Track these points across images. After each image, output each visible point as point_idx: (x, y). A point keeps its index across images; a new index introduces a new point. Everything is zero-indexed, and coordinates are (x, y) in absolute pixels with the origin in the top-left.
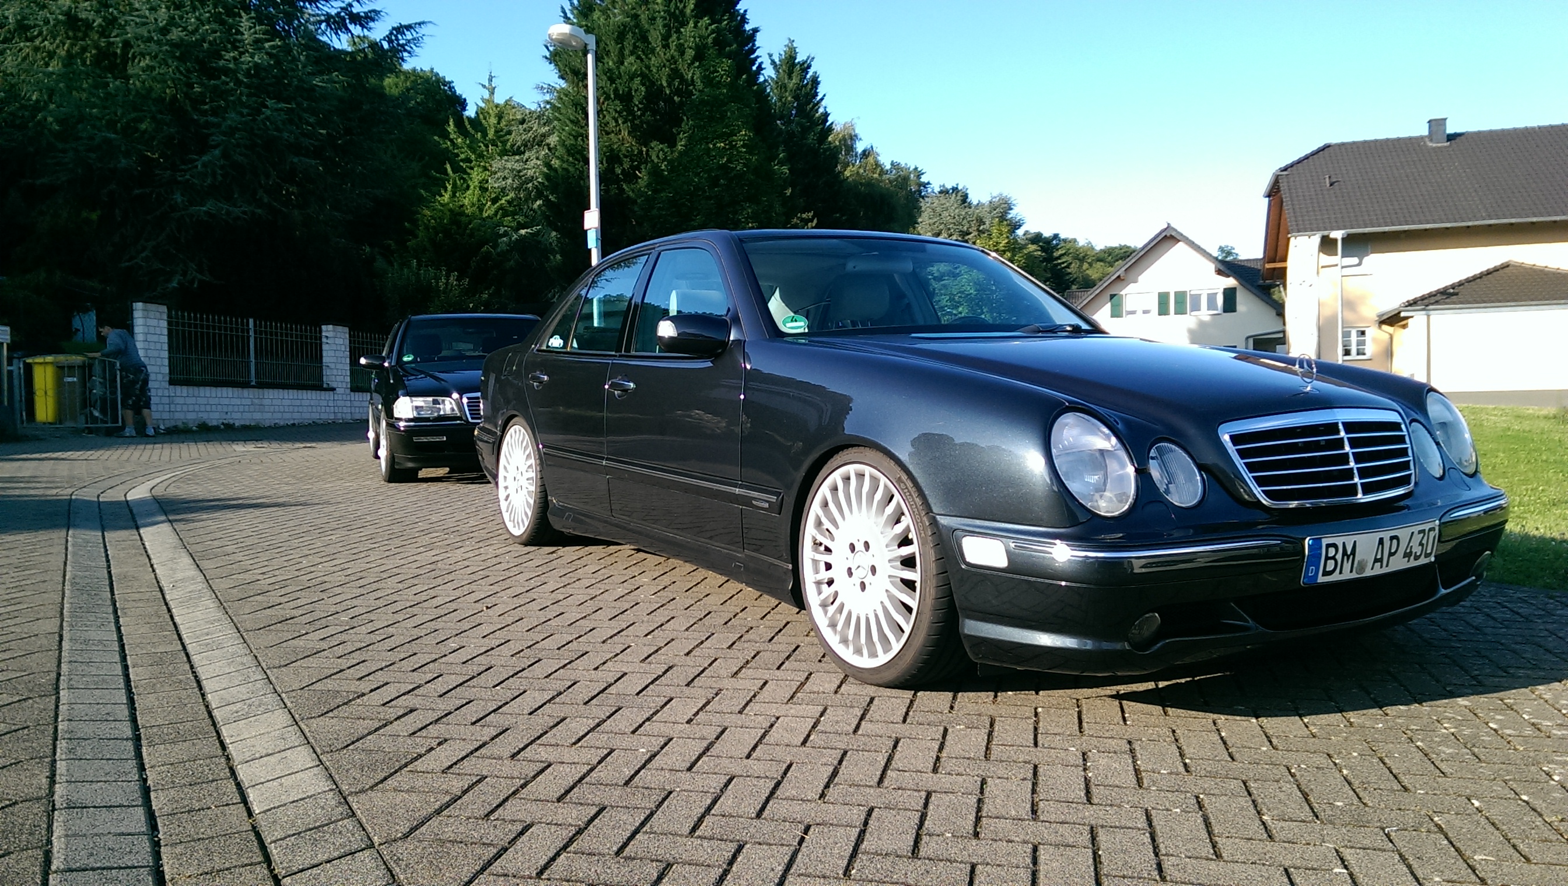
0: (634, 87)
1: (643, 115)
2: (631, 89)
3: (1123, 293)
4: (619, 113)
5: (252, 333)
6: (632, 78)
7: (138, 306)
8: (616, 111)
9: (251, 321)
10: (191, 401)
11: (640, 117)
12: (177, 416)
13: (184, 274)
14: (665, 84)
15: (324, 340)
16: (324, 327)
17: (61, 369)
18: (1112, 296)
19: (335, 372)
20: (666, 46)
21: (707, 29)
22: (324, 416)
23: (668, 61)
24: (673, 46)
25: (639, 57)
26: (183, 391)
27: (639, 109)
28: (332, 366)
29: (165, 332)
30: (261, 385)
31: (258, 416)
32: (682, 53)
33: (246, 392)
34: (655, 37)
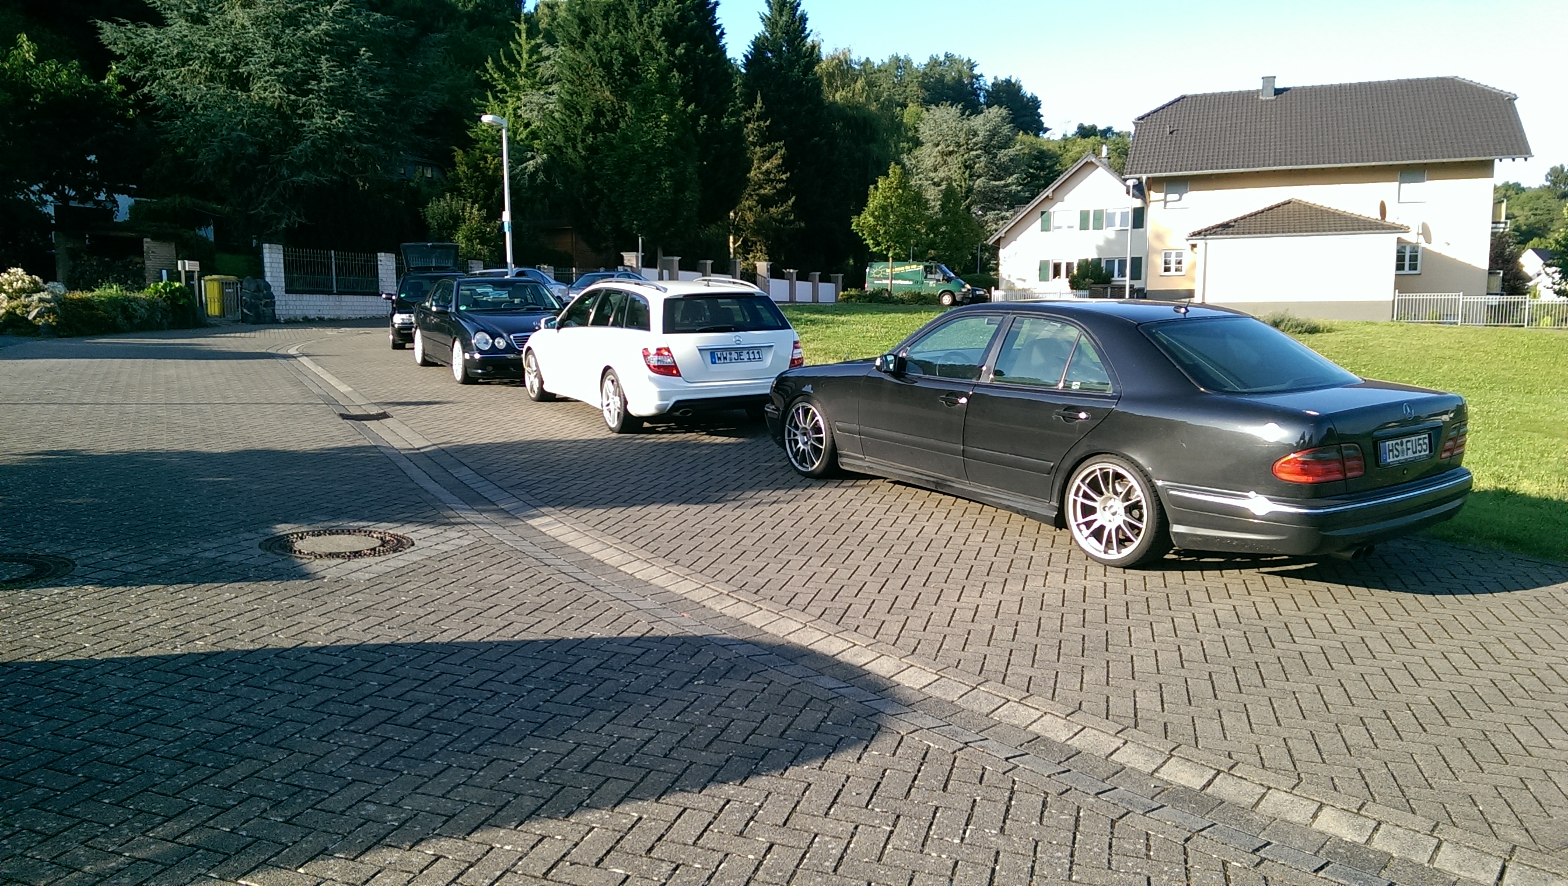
0: (614, 57)
1: (621, 78)
2: (612, 58)
3: (1051, 210)
4: (603, 78)
5: (333, 260)
6: (613, 49)
7: (266, 246)
8: (600, 76)
9: (333, 252)
10: (298, 303)
11: (619, 80)
12: (291, 312)
13: (289, 219)
14: (639, 54)
15: (379, 263)
16: (379, 254)
17: (224, 285)
18: (1043, 213)
19: (386, 284)
20: (641, 23)
21: (673, 7)
22: (380, 313)
23: (641, 34)
24: (645, 22)
25: (620, 32)
26: (293, 297)
27: (618, 74)
28: (384, 279)
29: (282, 261)
30: (340, 293)
31: (338, 313)
32: (652, 29)
33: (331, 297)
34: (632, 15)
